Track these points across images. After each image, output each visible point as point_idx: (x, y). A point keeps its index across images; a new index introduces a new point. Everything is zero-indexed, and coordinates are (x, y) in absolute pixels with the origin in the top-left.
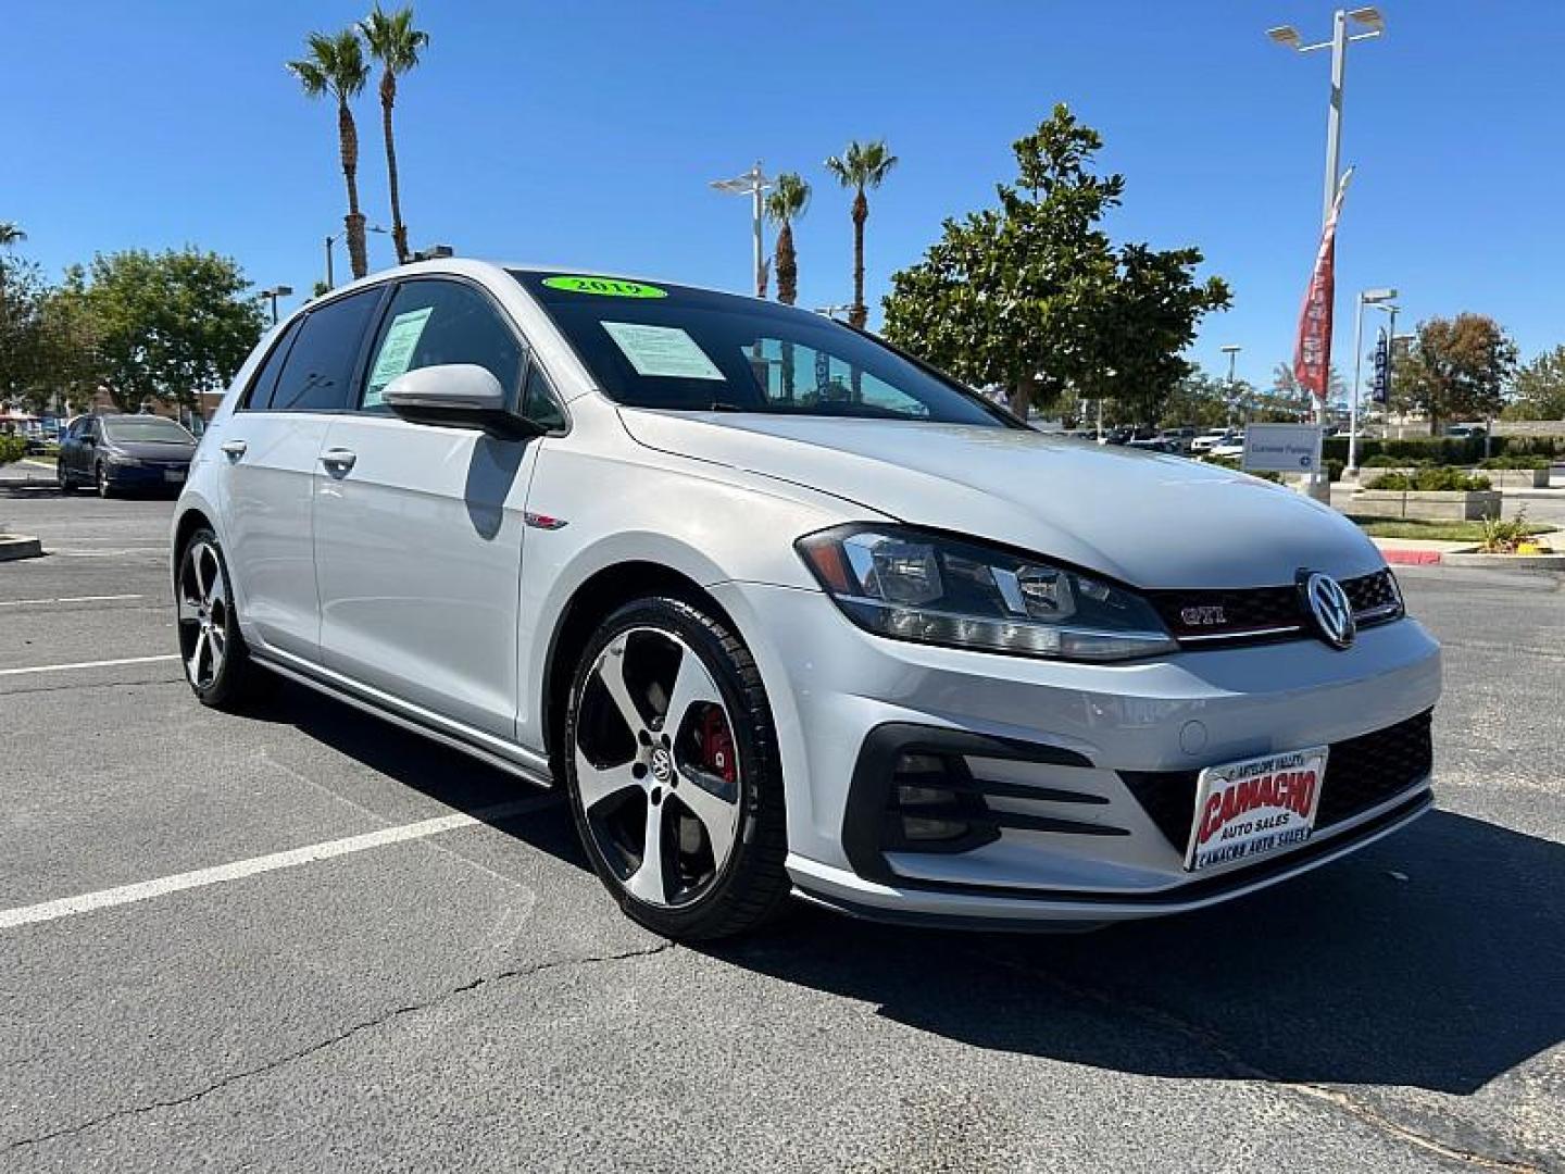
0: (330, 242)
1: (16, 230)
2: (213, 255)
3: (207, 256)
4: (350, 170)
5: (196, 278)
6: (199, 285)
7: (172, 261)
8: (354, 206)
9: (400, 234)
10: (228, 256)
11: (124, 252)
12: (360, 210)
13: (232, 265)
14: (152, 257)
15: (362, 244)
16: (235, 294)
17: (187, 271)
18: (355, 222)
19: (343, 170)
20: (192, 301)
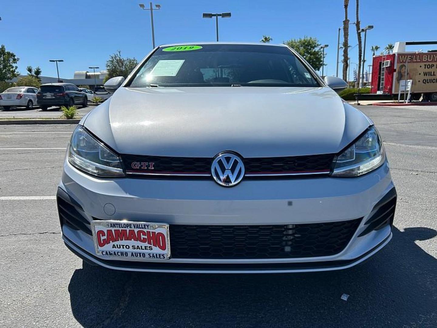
0: (340, 29)
1: (270, 38)
2: (311, 38)
3: (309, 39)
4: (346, 6)
5: (306, 45)
6: (307, 47)
7: (300, 41)
8: (346, 17)
9: (358, 24)
10: (315, 38)
11: (290, 40)
12: (348, 19)
13: (315, 40)
14: (296, 41)
15: (348, 29)
16: (316, 48)
17: (304, 44)
18: (346, 22)
19: (344, 7)
20: (304, 52)
